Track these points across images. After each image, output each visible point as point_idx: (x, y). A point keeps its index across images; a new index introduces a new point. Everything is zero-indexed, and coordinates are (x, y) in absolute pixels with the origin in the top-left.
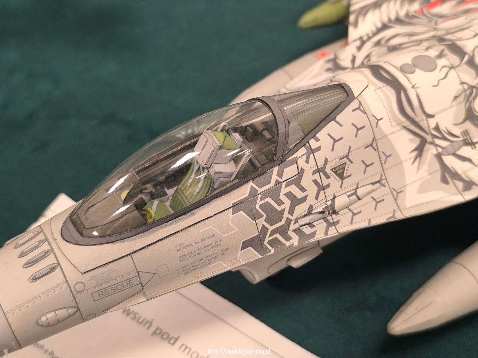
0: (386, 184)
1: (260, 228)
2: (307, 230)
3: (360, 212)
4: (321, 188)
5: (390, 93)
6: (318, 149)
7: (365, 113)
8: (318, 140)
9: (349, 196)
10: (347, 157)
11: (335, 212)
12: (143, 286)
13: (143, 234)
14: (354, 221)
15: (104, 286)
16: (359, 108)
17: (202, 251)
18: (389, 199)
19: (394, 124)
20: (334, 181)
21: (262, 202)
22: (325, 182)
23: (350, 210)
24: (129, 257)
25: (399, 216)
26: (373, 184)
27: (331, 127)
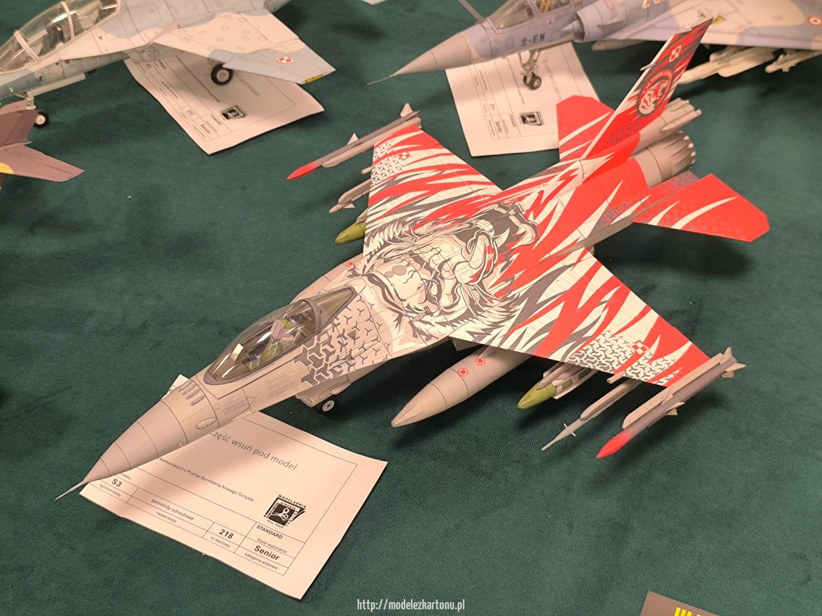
0: (381, 341)
1: (310, 370)
2: (338, 370)
3: (367, 357)
4: (343, 345)
5: (378, 289)
6: (339, 324)
7: (364, 302)
8: (338, 319)
9: (359, 349)
10: (356, 327)
11: (352, 358)
12: (249, 405)
13: (248, 376)
14: (364, 363)
15: (230, 405)
16: (360, 300)
17: (280, 384)
18: (383, 349)
19: (382, 306)
20: (350, 341)
21: (310, 355)
22: (345, 342)
23: (361, 357)
24: (241, 389)
25: (389, 358)
26: (373, 341)
27: (345, 312)
